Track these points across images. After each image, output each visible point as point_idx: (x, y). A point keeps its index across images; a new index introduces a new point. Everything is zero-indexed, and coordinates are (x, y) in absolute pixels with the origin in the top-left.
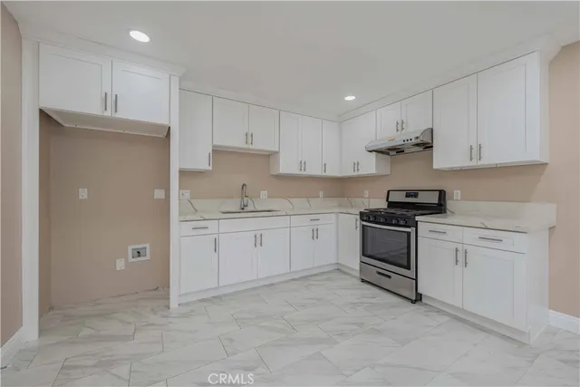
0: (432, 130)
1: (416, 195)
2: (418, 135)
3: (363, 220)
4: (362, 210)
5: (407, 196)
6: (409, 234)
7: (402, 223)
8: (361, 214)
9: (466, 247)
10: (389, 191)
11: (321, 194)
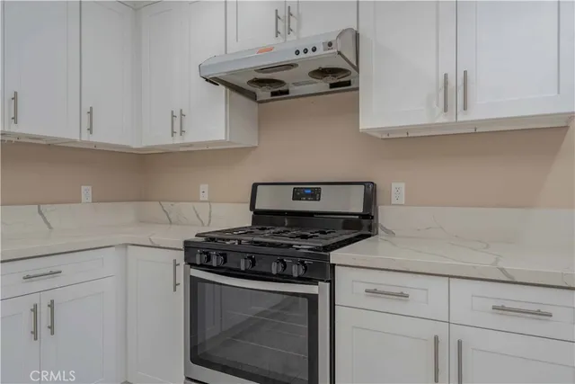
0: (357, 36)
1: (315, 195)
2: (332, 38)
3: (193, 265)
4: (191, 237)
5: (297, 196)
6: (313, 300)
7: (296, 271)
8: (189, 247)
9: (458, 332)
10: (255, 186)
11: (86, 192)
